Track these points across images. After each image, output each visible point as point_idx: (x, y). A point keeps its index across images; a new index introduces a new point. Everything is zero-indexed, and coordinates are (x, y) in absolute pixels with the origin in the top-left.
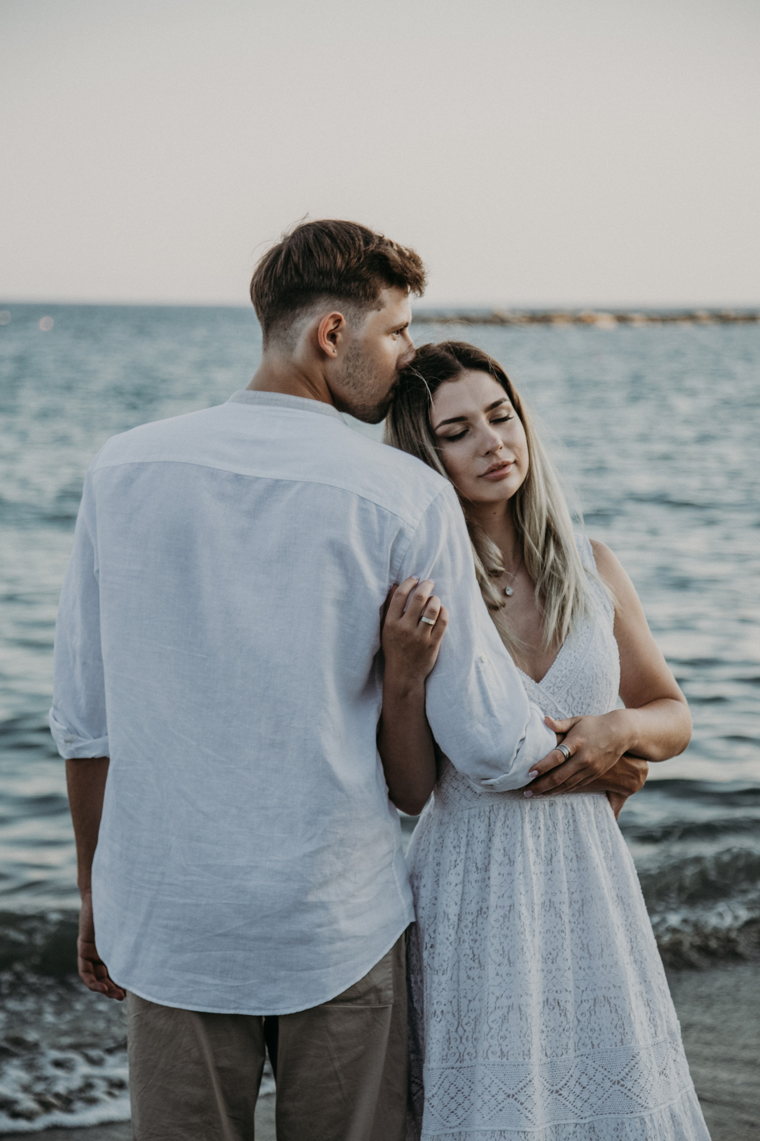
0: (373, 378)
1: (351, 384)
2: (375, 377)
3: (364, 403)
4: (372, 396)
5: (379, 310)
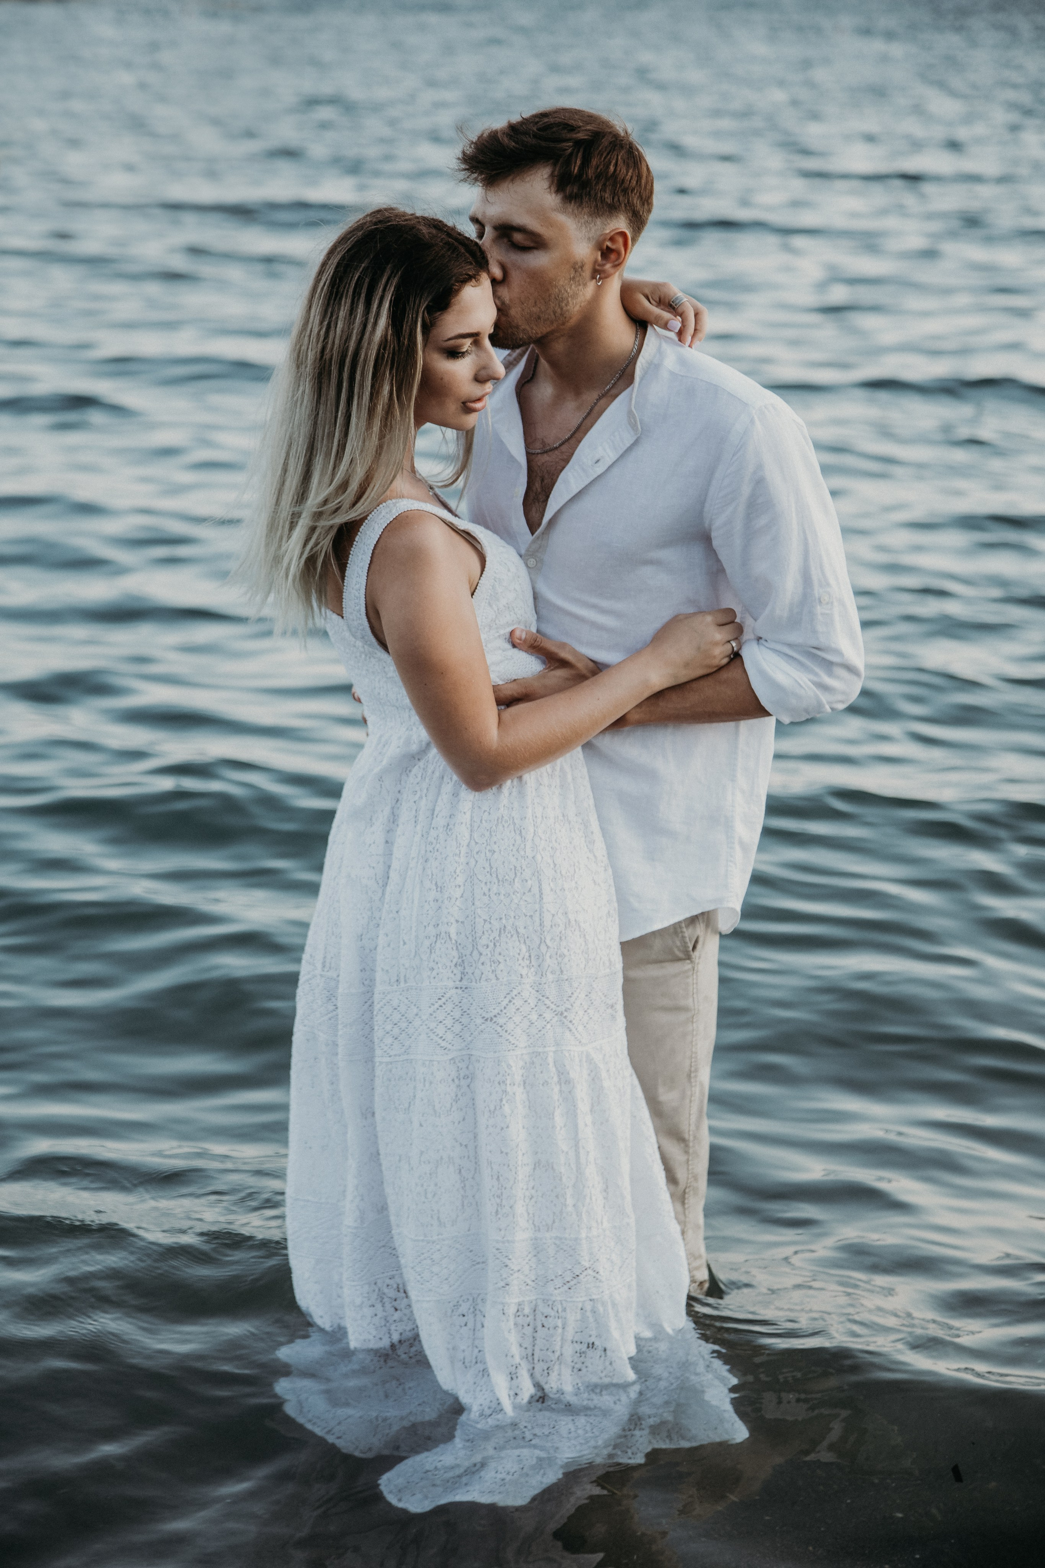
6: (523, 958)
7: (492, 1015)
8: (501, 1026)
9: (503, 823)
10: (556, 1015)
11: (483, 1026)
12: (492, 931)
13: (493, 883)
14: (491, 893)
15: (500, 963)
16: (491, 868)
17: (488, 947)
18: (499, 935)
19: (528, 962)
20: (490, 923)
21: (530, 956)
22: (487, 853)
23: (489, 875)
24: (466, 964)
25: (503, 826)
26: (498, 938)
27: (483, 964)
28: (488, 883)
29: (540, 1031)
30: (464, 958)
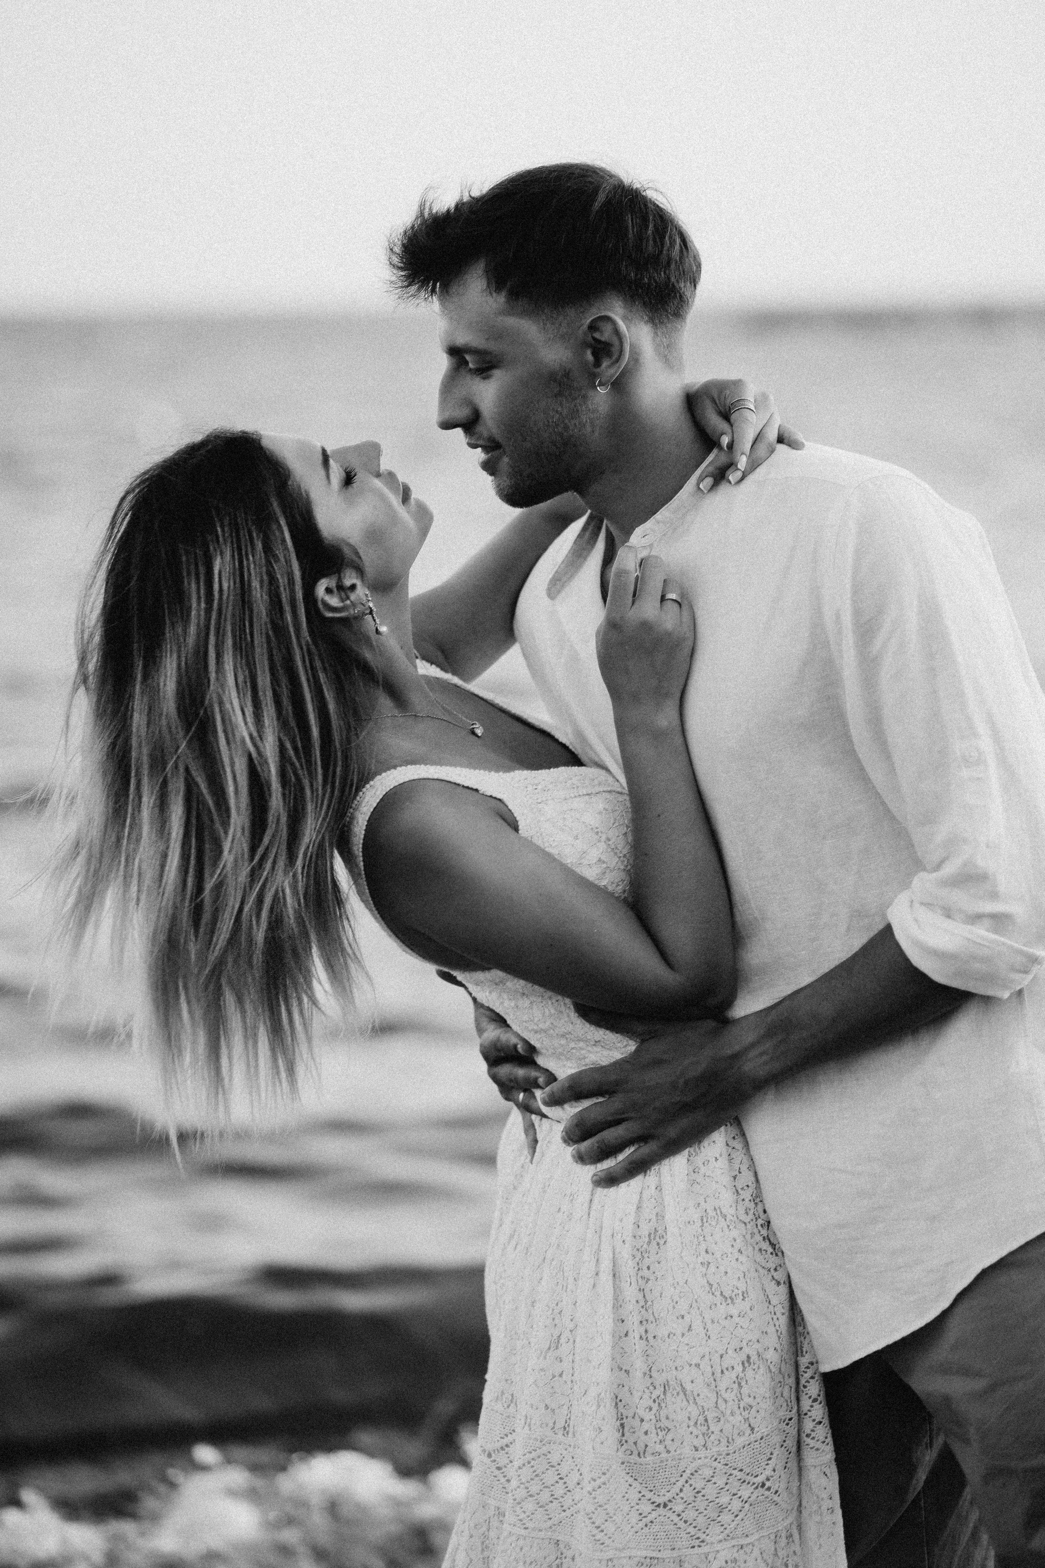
6: (696, 1423)
7: (666, 1499)
8: (679, 1515)
9: (657, 1238)
10: (757, 1488)
11: (654, 1514)
12: (655, 1388)
13: (649, 1322)
14: (648, 1335)
15: (669, 1430)
16: (646, 1302)
17: (651, 1409)
18: (665, 1393)
19: (704, 1428)
20: (651, 1377)
21: (706, 1420)
22: (640, 1280)
23: (643, 1311)
24: (626, 1429)
25: (658, 1244)
26: (662, 1396)
27: (646, 1433)
28: (645, 1323)
29: (737, 1516)
30: (625, 1420)
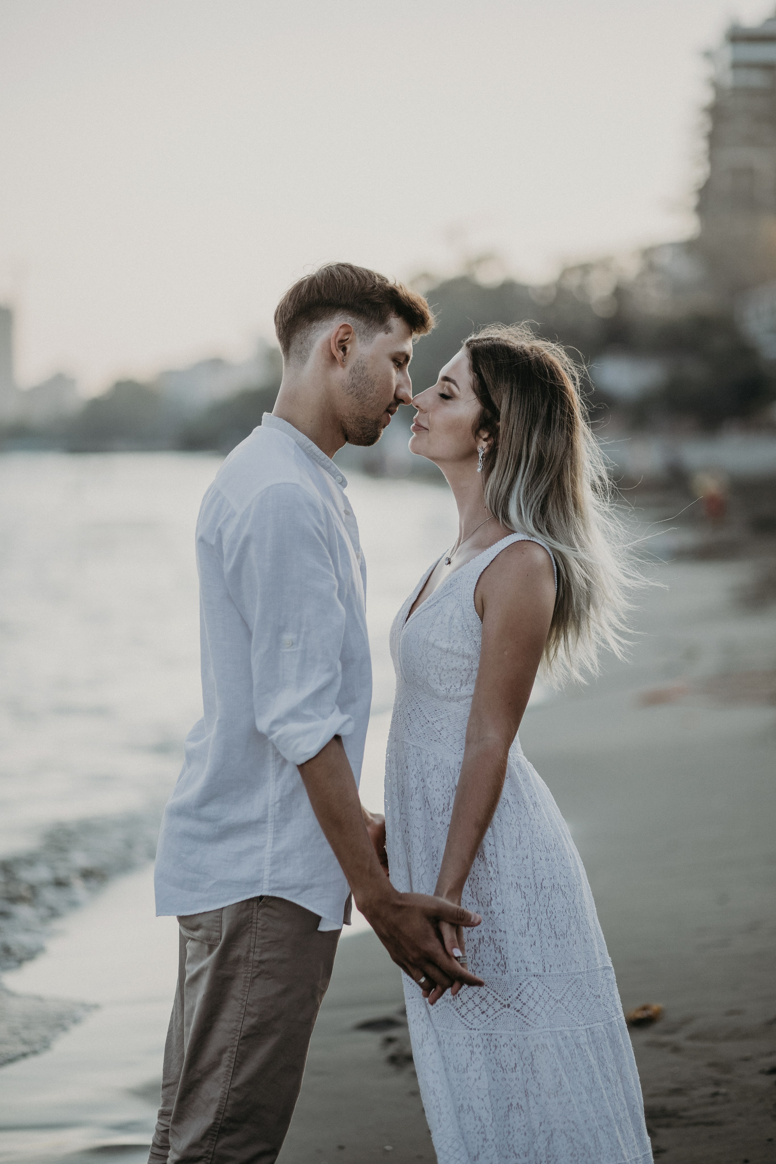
0: (375, 392)
1: (354, 394)
2: (377, 392)
3: (364, 414)
4: (372, 409)
5: (387, 333)
